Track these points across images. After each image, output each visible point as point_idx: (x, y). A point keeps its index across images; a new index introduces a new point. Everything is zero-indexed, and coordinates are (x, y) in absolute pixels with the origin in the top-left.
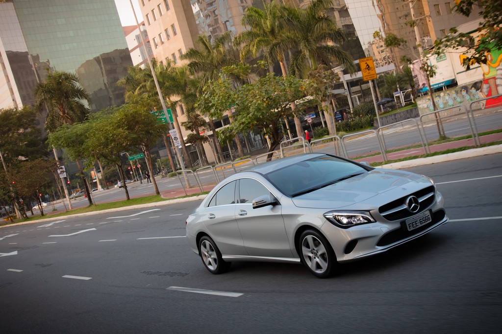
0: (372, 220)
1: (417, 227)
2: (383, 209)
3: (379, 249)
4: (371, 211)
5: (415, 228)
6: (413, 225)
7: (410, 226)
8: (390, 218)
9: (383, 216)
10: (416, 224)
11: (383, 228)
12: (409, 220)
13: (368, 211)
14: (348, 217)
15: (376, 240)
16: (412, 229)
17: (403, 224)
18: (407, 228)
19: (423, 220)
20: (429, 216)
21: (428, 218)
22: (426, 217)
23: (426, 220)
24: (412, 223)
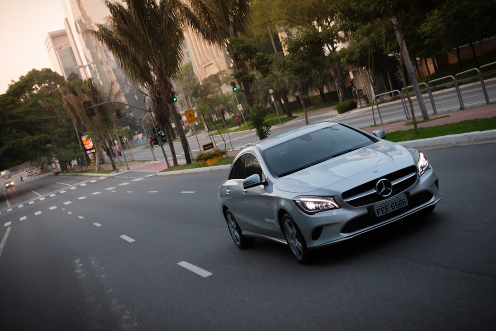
0: (337, 206)
1: (388, 212)
2: (347, 194)
3: (344, 236)
4: (335, 198)
5: (385, 213)
6: (382, 211)
7: (378, 212)
8: (354, 204)
9: (348, 202)
10: (386, 209)
11: (350, 214)
12: (377, 204)
13: (332, 197)
14: (315, 203)
15: (340, 227)
16: (381, 214)
17: (370, 209)
18: (375, 214)
19: (396, 205)
20: (404, 199)
21: (403, 202)
22: (400, 201)
23: (400, 204)
24: (381, 208)
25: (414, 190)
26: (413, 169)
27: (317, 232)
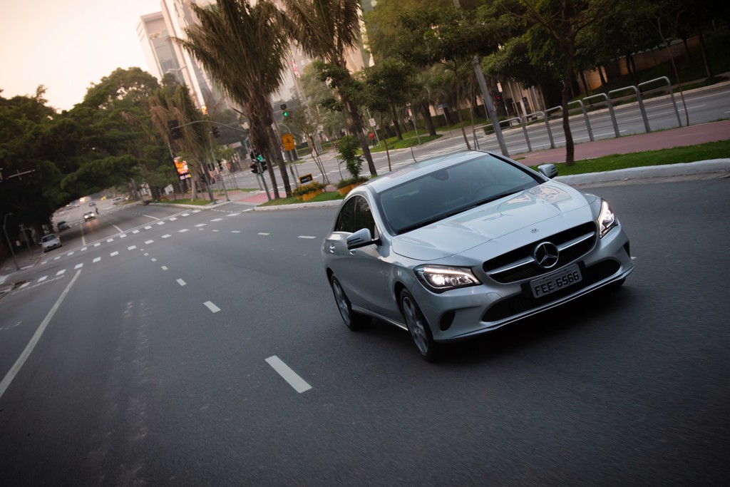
0: (476, 281)
1: (551, 292)
2: (490, 264)
3: (487, 326)
4: (473, 269)
5: (547, 293)
6: (543, 289)
7: (537, 291)
8: (501, 279)
9: (492, 276)
10: (549, 287)
11: (493, 294)
12: (536, 280)
13: (469, 267)
14: (445, 275)
15: (481, 312)
16: (541, 294)
17: (526, 287)
18: (532, 294)
19: (564, 281)
20: (576, 272)
21: (575, 276)
22: (571, 274)
23: (569, 279)
24: (542, 286)
25: (591, 258)
26: (591, 226)
27: (448, 318)
